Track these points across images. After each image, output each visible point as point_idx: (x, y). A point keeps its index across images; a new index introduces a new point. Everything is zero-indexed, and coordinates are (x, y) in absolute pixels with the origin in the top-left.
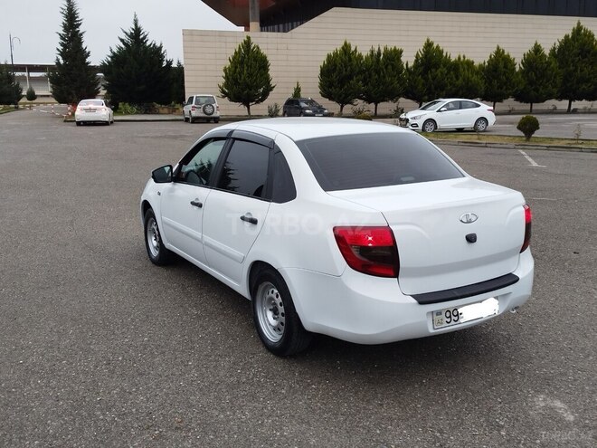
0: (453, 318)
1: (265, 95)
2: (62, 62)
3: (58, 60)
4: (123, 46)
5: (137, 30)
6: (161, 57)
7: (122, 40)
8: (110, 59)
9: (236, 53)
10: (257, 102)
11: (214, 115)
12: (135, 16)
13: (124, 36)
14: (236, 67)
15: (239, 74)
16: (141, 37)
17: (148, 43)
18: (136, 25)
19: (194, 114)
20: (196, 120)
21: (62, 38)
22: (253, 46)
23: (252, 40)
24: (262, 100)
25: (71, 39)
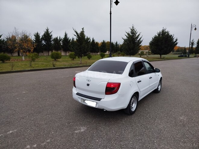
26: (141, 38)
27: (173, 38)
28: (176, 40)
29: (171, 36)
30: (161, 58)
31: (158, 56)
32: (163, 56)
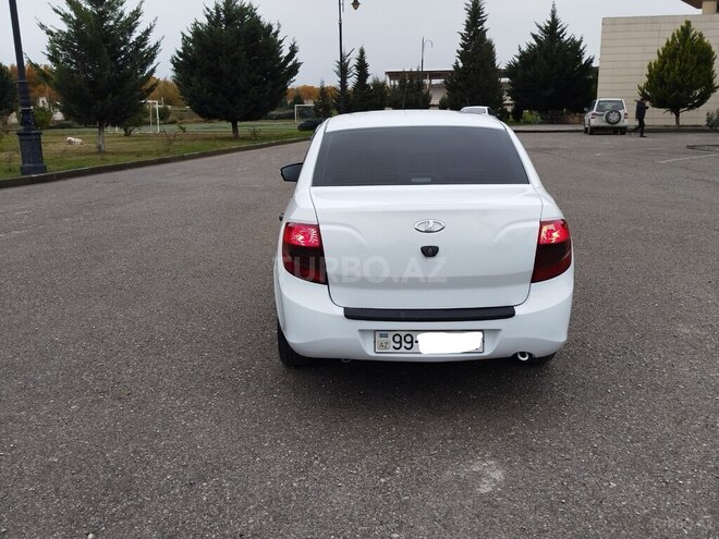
0: (404, 344)
1: (704, 98)
2: (461, 65)
3: (457, 63)
4: (535, 43)
5: (554, 23)
6: (580, 54)
7: (535, 37)
8: (517, 60)
9: (668, 44)
10: (691, 108)
11: (620, 124)
12: (554, 6)
13: (537, 32)
14: (665, 63)
15: (668, 70)
16: (558, 30)
17: (566, 38)
18: (553, 16)
19: (594, 122)
20: (595, 131)
21: (463, 38)
22: (693, 33)
23: (693, 25)
24: (698, 105)
25: (472, 38)
26: (148, 32)
27: (279, 38)
28: (293, 50)
29: (270, 27)
30: (236, 137)
31: (224, 127)
32: (245, 127)
